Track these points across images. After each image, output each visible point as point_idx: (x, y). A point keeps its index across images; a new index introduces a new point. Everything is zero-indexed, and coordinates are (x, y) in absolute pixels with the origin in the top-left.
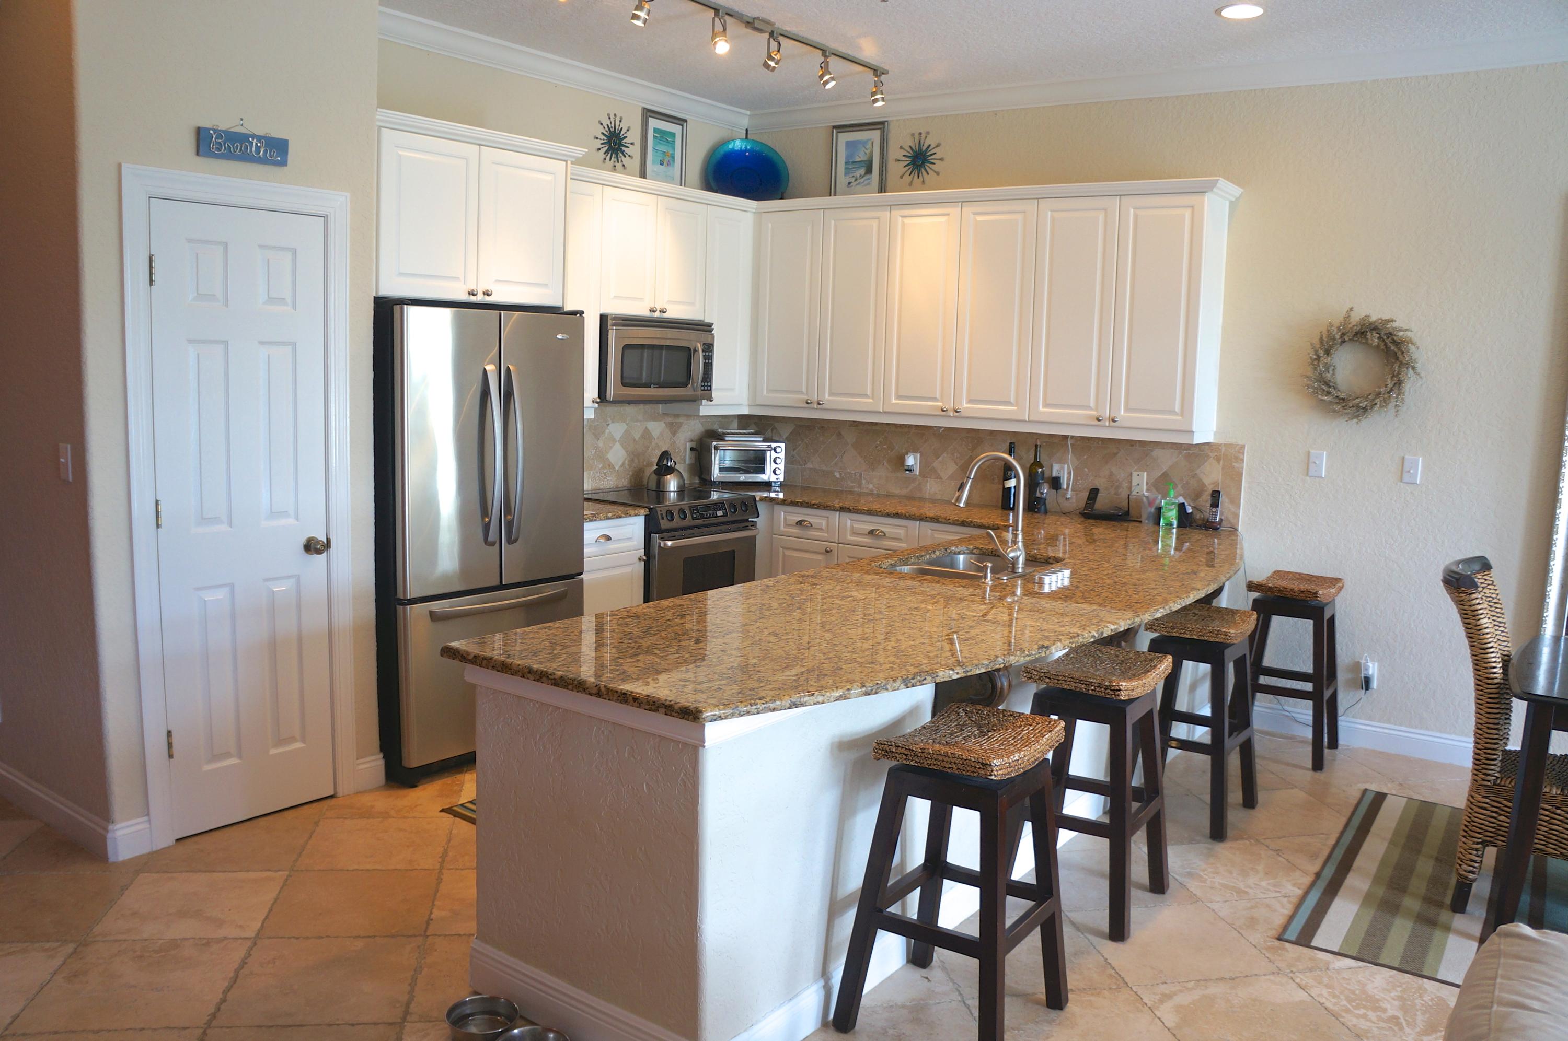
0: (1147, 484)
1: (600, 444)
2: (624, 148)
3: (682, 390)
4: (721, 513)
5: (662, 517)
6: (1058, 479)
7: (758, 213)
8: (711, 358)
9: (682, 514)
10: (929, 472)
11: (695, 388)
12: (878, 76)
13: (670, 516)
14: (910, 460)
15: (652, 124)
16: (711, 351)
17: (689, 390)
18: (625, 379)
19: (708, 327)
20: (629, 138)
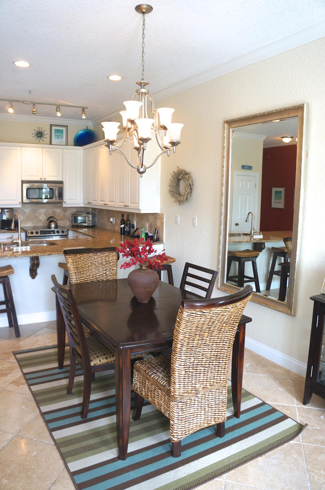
0: (148, 227)
1: (36, 214)
2: (43, 136)
3: (51, 200)
4: (53, 233)
5: (29, 233)
6: (134, 225)
7: (84, 150)
8: (62, 191)
9: (37, 233)
10: (116, 223)
11: (56, 199)
12: (83, 109)
13: (32, 233)
14: (111, 220)
15: (54, 128)
16: (62, 189)
17: (54, 200)
18: (28, 197)
19: (61, 182)
20: (45, 133)
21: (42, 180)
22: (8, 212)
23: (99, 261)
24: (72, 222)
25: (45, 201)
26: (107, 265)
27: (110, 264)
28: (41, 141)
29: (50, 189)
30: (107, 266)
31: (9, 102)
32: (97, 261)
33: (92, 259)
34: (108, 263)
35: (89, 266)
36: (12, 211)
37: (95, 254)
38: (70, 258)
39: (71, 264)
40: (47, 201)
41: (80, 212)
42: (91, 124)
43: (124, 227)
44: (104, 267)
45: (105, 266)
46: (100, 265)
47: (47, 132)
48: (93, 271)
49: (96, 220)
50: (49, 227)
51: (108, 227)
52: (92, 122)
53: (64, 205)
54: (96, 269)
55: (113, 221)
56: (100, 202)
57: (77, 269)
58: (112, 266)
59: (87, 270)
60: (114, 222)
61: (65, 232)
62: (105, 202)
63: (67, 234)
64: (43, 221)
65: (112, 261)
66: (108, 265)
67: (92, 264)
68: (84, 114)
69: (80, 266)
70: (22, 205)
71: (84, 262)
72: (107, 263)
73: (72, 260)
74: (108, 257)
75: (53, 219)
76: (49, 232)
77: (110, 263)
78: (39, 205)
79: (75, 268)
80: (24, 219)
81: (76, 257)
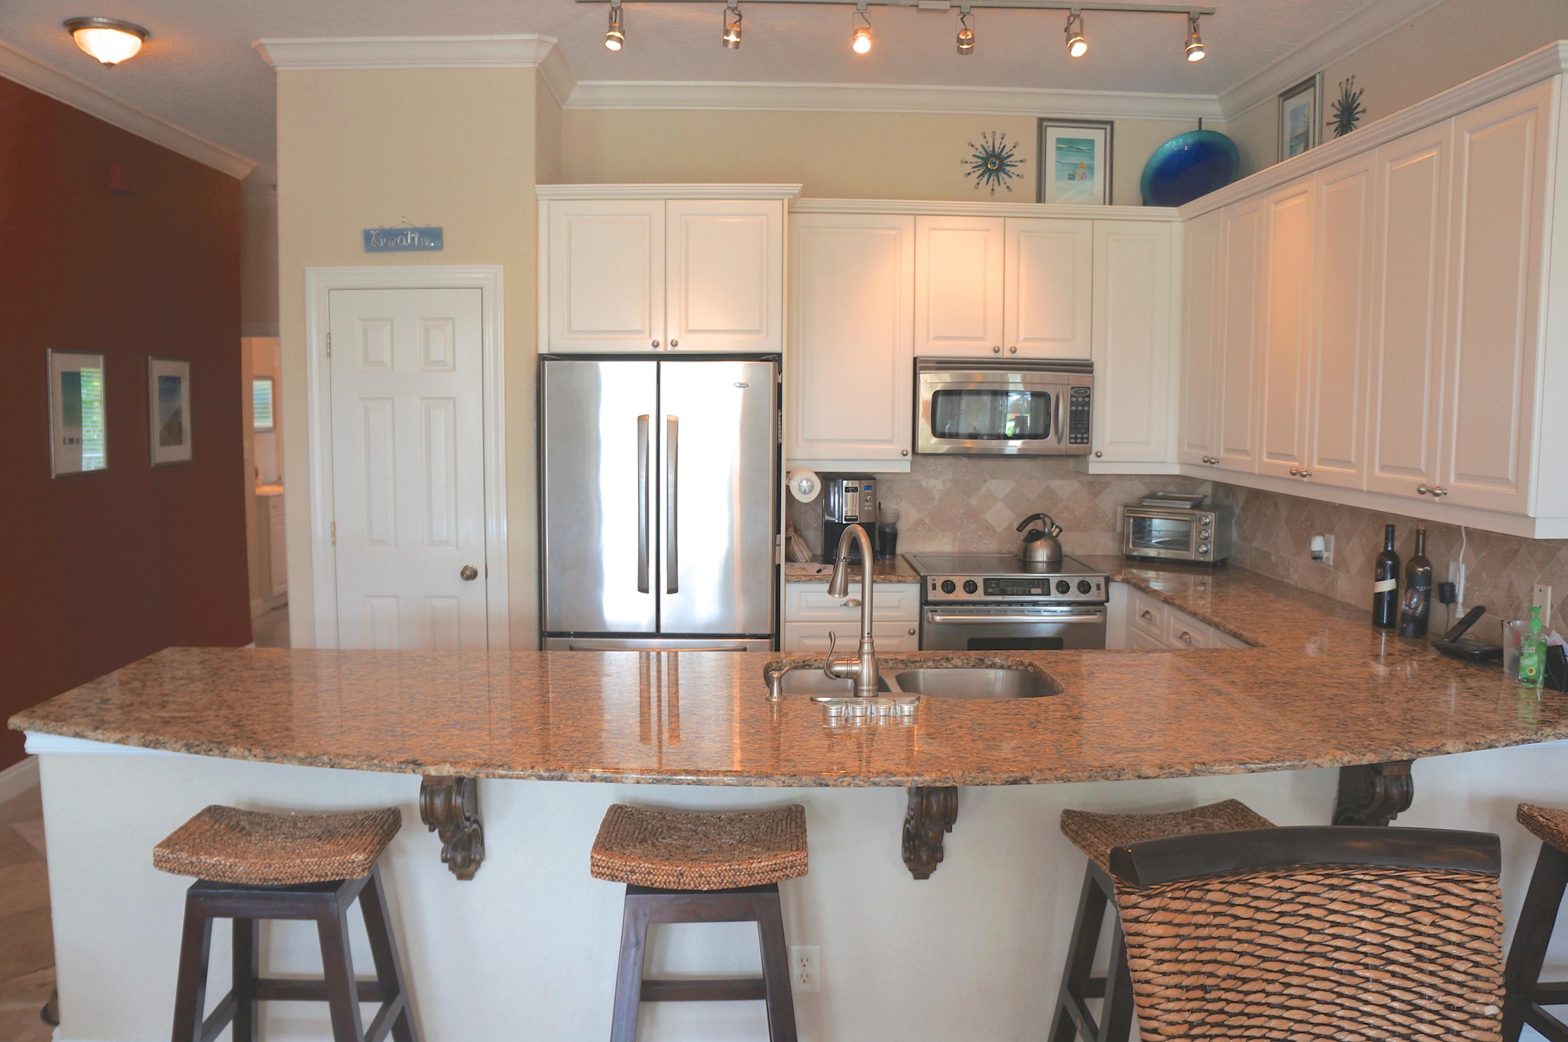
0: (1552, 607)
1: (974, 502)
2: (1007, 168)
3: (1036, 443)
4: (1039, 591)
5: (934, 588)
6: (1452, 586)
7: (1185, 222)
8: (1088, 404)
9: (970, 587)
10: (1341, 562)
11: (1059, 441)
12: (1193, 19)
13: (949, 587)
14: (1318, 544)
15: (1053, 134)
16: (1089, 396)
17: (1050, 443)
18: (939, 429)
19: (1085, 367)
20: (1017, 156)
21: (1000, 355)
22: (855, 490)
23: (1368, 938)
24: (1122, 539)
25: (1014, 446)
26: (1421, 971)
27: (1449, 968)
28: (1001, 190)
29: (1035, 395)
30: (1422, 984)
31: (853, 9)
32: (1347, 932)
33: (1308, 917)
34: (1432, 961)
35: (1291, 968)
36: (868, 487)
37: (1335, 881)
38: (1153, 910)
39: (1161, 962)
40: (1020, 449)
41: (1163, 498)
42: (1217, 108)
43: (1393, 594)
44: (1395, 982)
45: (1404, 977)
46: (1366, 966)
47: (1026, 151)
48: (1317, 1007)
49: (1234, 534)
50: (1025, 562)
51: (1296, 577)
52: (1219, 99)
53: (1095, 468)
54: (1340, 995)
55: (1327, 549)
56: (1265, 459)
57: (1199, 994)
58: (1461, 984)
59: (1273, 1000)
60: (1329, 557)
61: (1094, 588)
62: (1296, 464)
63: (1103, 598)
64: (999, 530)
65: (1460, 945)
66: (1432, 973)
67: (1312, 955)
68: (1198, 40)
69: (1223, 971)
70: (913, 463)
71: (1250, 942)
72: (1419, 958)
73: (1172, 931)
74: (1429, 910)
75: (1045, 523)
76: (1026, 587)
77: (1448, 961)
78: (985, 464)
79: (1188, 989)
80: (920, 522)
81: (1196, 907)
